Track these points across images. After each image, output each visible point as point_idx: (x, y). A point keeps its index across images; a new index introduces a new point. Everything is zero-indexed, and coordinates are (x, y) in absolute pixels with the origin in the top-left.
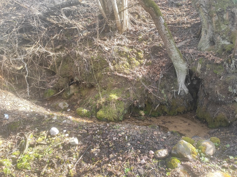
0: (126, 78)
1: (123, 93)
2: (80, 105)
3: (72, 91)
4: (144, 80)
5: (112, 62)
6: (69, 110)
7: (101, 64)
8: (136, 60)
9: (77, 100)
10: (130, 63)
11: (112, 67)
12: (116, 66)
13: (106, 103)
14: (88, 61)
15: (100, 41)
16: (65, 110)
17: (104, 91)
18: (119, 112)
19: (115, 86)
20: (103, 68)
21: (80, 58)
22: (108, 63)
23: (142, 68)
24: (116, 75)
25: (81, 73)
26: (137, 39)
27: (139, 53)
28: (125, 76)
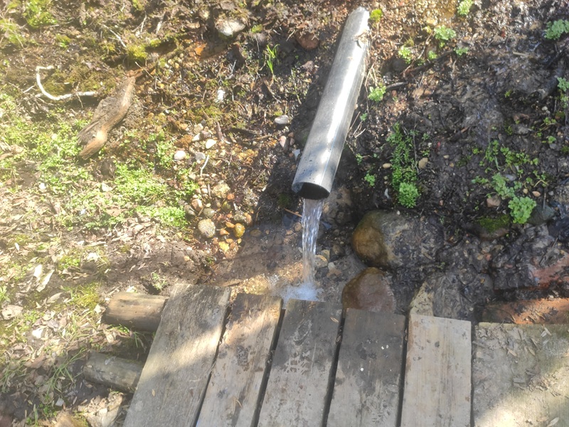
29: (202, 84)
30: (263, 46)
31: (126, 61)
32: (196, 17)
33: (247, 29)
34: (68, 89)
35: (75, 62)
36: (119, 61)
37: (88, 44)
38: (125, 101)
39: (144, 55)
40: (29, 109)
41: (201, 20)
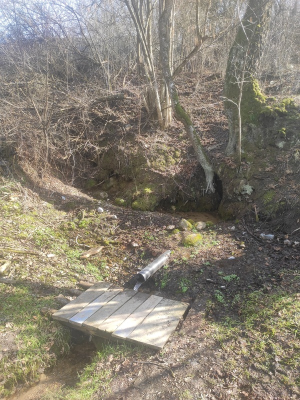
0: (161, 175)
1: (156, 188)
2: (118, 196)
3: (112, 184)
4: (177, 177)
5: (150, 159)
6: (108, 200)
7: (140, 160)
8: (173, 158)
9: (116, 192)
10: (166, 161)
11: (149, 164)
12: (153, 163)
13: (141, 196)
14: (128, 157)
15: (141, 137)
16: (105, 199)
17: (140, 185)
18: (151, 204)
19: (150, 182)
20: (141, 164)
21: (121, 153)
22: (146, 160)
23: (177, 166)
24: (153, 171)
25: (121, 167)
26: (178, 137)
27: (177, 152)
28: (160, 173)
29: (121, 255)
30: (142, 252)
31: (102, 243)
32: (127, 241)
33: (139, 247)
34: (83, 243)
35: (88, 238)
36: (100, 243)
37: (94, 236)
38: (98, 251)
39: (108, 244)
40: (70, 243)
41: (128, 242)
